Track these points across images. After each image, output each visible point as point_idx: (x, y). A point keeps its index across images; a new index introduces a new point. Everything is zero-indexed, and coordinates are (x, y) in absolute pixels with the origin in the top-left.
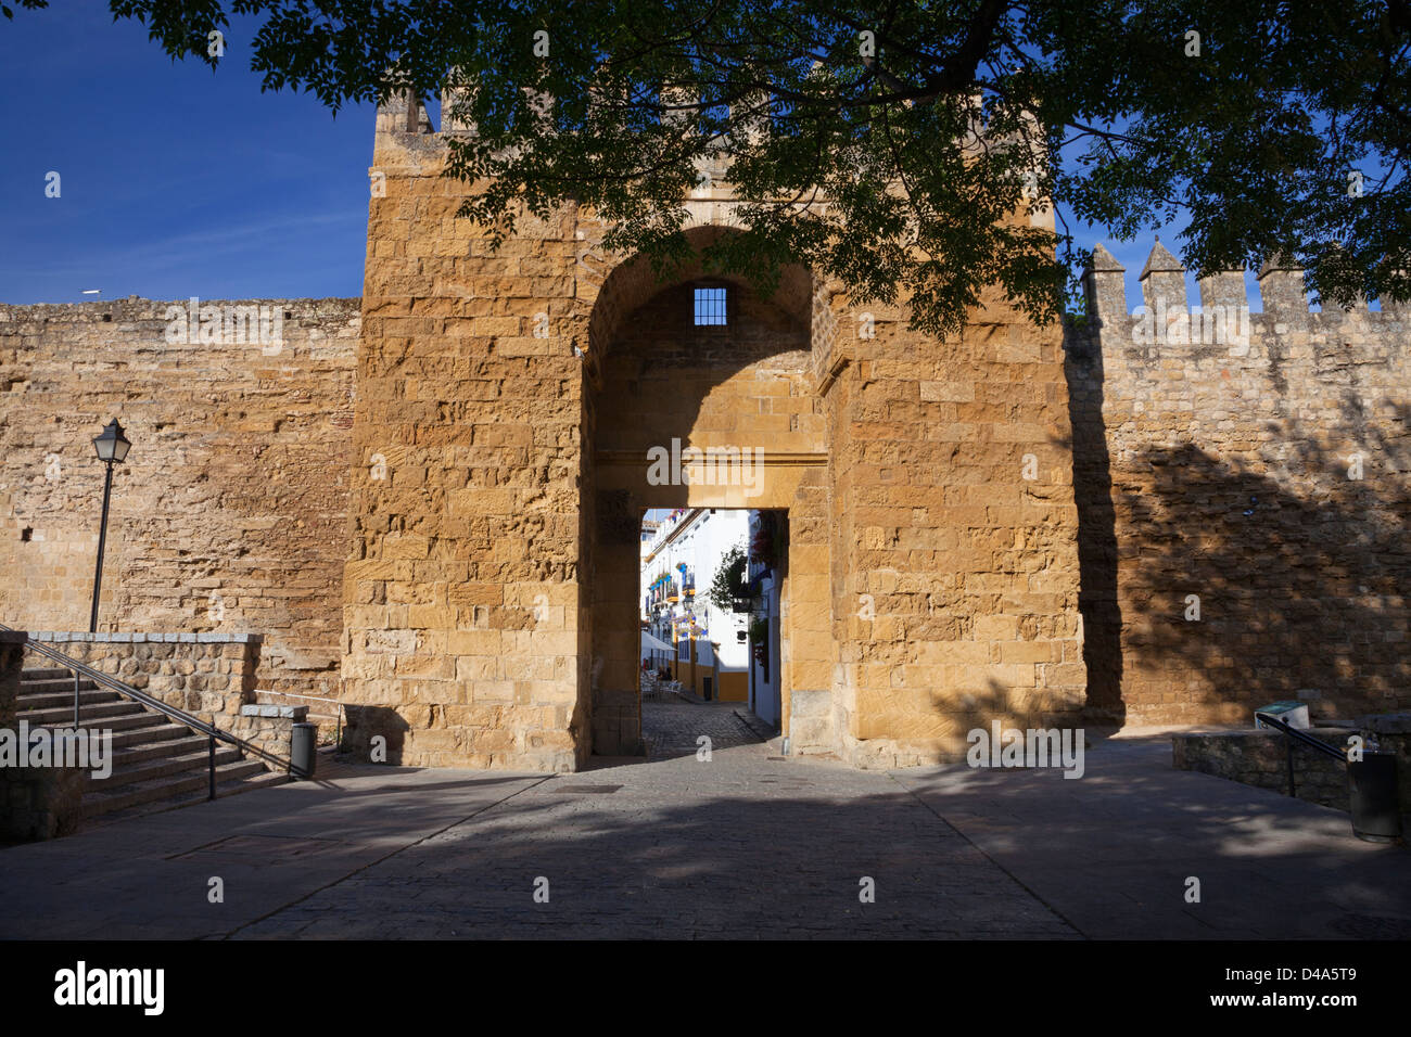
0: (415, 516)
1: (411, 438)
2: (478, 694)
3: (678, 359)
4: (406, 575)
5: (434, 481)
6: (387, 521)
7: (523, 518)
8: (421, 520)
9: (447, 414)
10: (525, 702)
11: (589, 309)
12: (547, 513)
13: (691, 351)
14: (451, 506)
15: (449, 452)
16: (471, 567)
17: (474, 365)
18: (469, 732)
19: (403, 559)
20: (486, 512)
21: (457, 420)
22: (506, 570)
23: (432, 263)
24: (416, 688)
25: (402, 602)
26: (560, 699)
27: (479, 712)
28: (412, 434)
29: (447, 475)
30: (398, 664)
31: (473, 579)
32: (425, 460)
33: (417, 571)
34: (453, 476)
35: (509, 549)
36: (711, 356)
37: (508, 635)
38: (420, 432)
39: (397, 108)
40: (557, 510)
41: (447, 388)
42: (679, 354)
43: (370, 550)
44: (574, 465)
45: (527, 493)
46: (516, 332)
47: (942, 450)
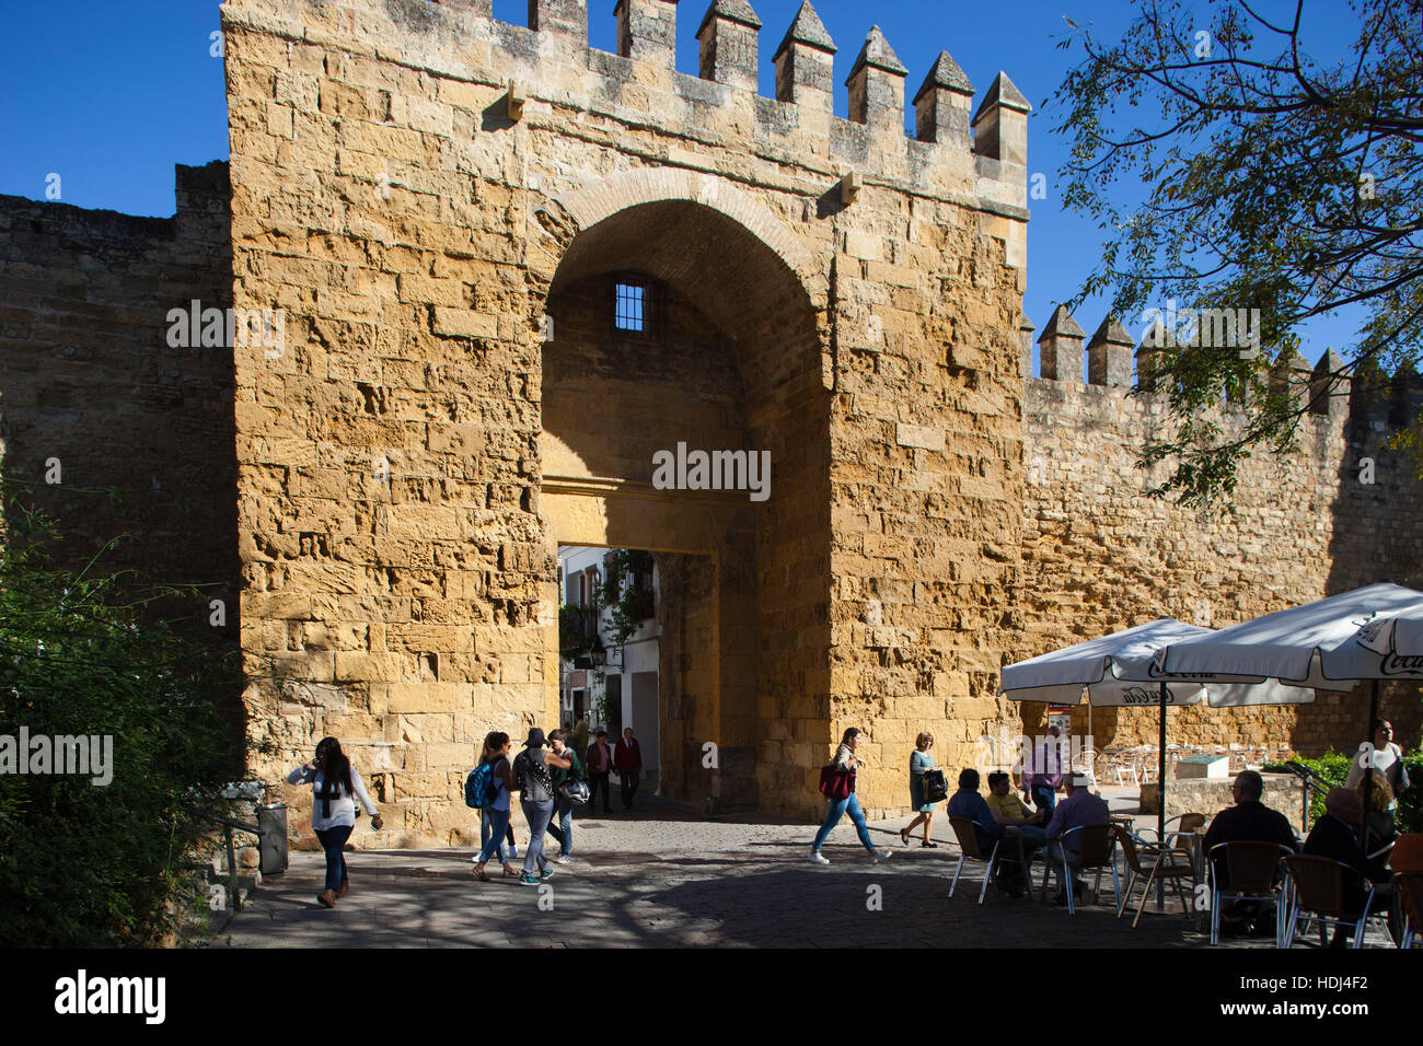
2: (432, 758)
3: (600, 368)
18: (424, 805)
22: (458, 609)
25: (324, 648)
37: (465, 688)
40: (519, 539)
42: (601, 362)
47: (914, 499)
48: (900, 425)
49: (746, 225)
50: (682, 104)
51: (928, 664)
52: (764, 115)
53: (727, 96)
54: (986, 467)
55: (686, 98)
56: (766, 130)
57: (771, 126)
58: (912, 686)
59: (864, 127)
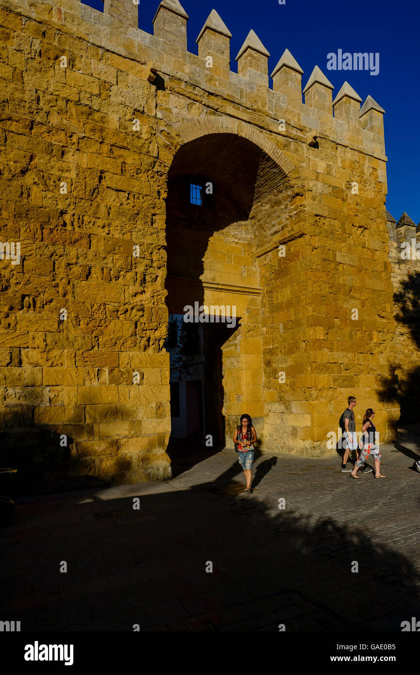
0: (45, 297)
1: (38, 236)
4: (40, 343)
5: (61, 272)
6: (20, 299)
7: (130, 307)
8: (51, 301)
9: (68, 222)
10: (137, 435)
11: (167, 169)
12: (148, 305)
14: (76, 293)
15: (72, 252)
16: (93, 339)
17: (88, 189)
19: (36, 331)
20: (104, 300)
21: (77, 229)
22: (120, 342)
23: (49, 97)
25: (37, 365)
26: (161, 430)
29: (70, 269)
31: (96, 348)
32: (52, 255)
33: (49, 340)
34: (76, 270)
35: (122, 327)
37: (122, 388)
38: (46, 232)
40: (154, 304)
41: (68, 202)
44: (162, 273)
45: (132, 289)
46: (119, 172)
48: (338, 253)
49: (264, 150)
50: (233, 87)
52: (271, 99)
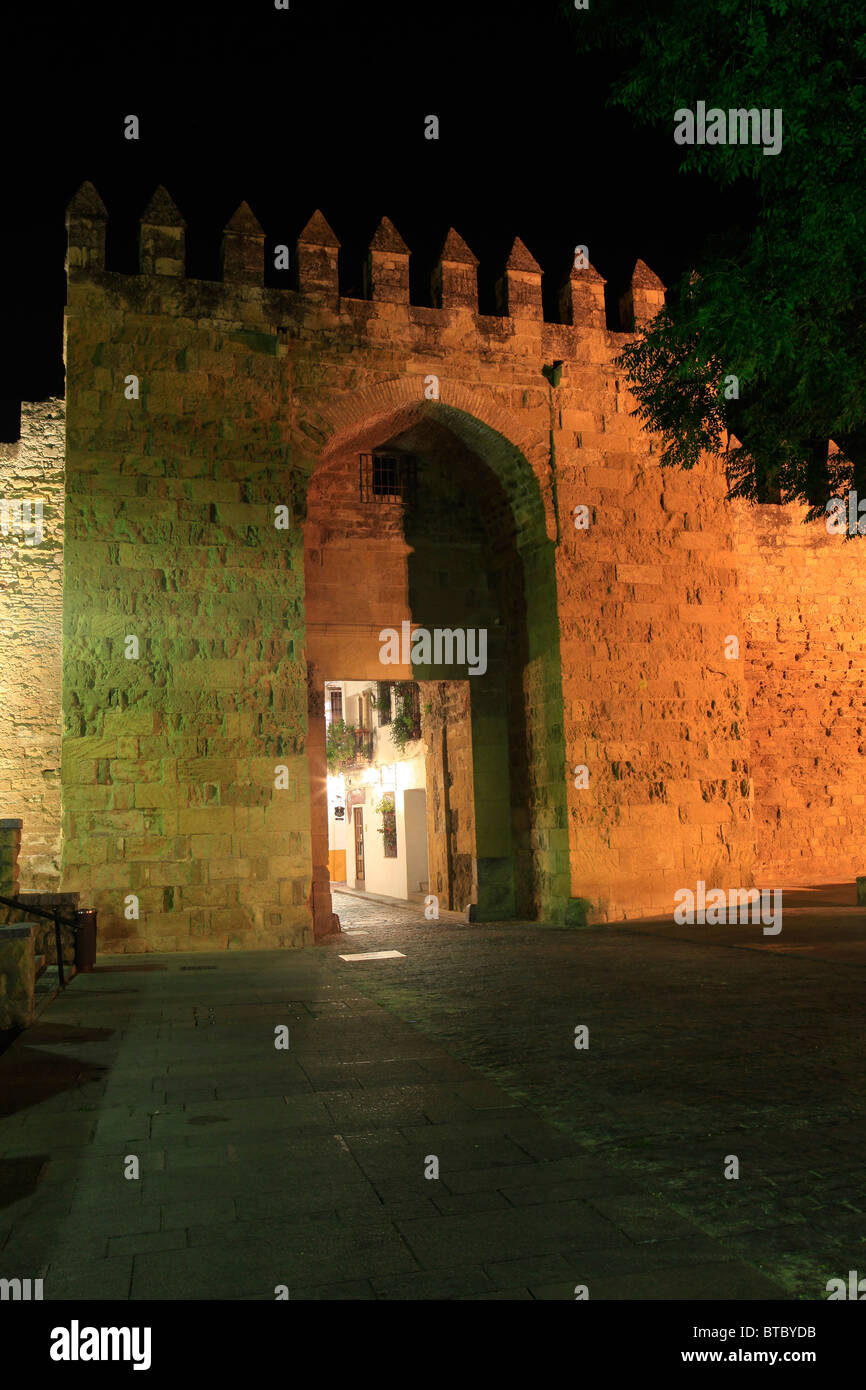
0: (138, 690)
1: (129, 607)
2: (214, 873)
3: (359, 530)
4: (131, 752)
5: (157, 653)
6: (107, 695)
7: (252, 692)
8: (145, 695)
10: (261, 877)
12: (278, 687)
13: (371, 521)
14: (176, 680)
16: (200, 743)
17: (192, 532)
18: (205, 913)
19: (127, 735)
20: (215, 686)
21: (178, 589)
22: (237, 745)
24: (147, 871)
25: (128, 781)
26: (295, 873)
27: (215, 891)
28: (130, 602)
29: (171, 647)
30: (127, 845)
31: (203, 756)
33: (142, 748)
35: (238, 724)
36: (390, 527)
37: (242, 811)
38: (139, 600)
39: (91, 240)
40: (287, 684)
41: (166, 555)
42: (360, 524)
43: (89, 727)
44: (300, 638)
45: (256, 666)
46: (235, 498)
47: (637, 629)
48: (619, 566)
49: (474, 413)
50: (417, 330)
51: (660, 775)
52: (484, 330)
53: (452, 318)
54: (702, 596)
55: (419, 324)
56: (487, 340)
57: (491, 335)
58: (645, 793)
59: (570, 328)
